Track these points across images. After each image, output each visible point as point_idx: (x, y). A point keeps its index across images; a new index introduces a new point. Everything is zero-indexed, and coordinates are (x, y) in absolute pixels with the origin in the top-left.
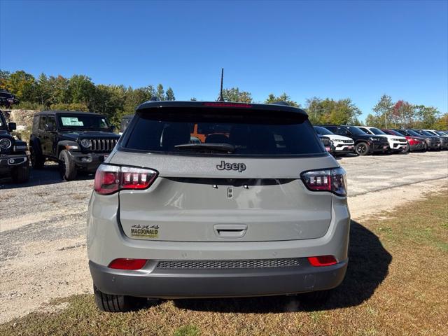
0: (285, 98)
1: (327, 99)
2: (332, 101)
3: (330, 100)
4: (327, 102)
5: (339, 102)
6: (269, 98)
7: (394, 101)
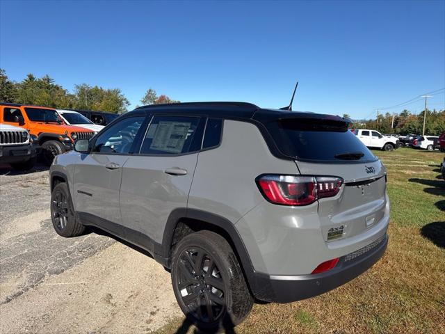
0: (49, 80)
1: (96, 87)
2: (101, 90)
3: (99, 88)
4: (96, 90)
5: (109, 91)
6: (27, 78)
7: (158, 96)
